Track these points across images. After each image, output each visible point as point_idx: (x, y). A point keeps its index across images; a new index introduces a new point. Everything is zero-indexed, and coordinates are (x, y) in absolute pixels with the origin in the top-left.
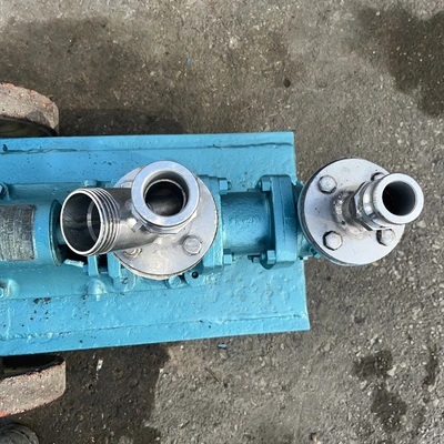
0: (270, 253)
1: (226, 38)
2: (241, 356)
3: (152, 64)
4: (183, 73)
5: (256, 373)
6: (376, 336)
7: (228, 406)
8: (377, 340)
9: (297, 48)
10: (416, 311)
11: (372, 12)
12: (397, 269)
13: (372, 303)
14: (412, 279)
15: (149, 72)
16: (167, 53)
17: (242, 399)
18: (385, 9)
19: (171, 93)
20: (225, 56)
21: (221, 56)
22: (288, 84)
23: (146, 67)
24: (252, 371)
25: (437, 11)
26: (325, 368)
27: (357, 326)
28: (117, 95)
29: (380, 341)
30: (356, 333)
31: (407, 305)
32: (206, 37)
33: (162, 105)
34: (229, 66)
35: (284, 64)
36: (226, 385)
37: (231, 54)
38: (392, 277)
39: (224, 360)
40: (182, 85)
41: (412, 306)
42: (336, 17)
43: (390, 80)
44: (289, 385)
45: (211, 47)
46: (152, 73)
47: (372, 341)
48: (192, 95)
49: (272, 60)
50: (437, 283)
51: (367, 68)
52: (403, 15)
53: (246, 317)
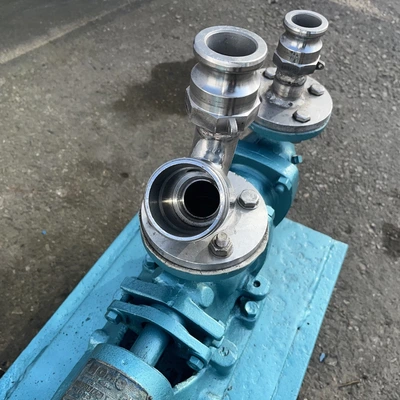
0: (281, 180)
1: (53, 196)
2: (341, 345)
3: (19, 264)
4: (50, 243)
5: (363, 341)
6: (368, 226)
7: (388, 388)
8: (372, 227)
9: (105, 154)
10: (358, 189)
11: (120, 102)
12: (318, 184)
13: (338, 214)
14: (331, 179)
15: (24, 270)
16: (22, 246)
17: (385, 370)
18: (124, 94)
19: (58, 263)
20: (65, 204)
21: (63, 207)
22: (125, 175)
23: (18, 270)
24: (360, 343)
25: (150, 71)
26: (381, 279)
27: (353, 235)
28: (17, 312)
29: (373, 225)
30: (359, 238)
31: (351, 192)
32: (38, 209)
33: (61, 277)
34: (76, 207)
35: (108, 169)
36: (365, 378)
37: (68, 199)
38: (324, 190)
39: (338, 364)
40: (59, 250)
41: (353, 190)
42: (103, 122)
43: (176, 117)
44: (386, 317)
45: (49, 210)
46: (27, 268)
47: (371, 231)
48: (74, 247)
49: (98, 175)
50: (343, 166)
51: (155, 125)
52: (136, 89)
53: (314, 286)
